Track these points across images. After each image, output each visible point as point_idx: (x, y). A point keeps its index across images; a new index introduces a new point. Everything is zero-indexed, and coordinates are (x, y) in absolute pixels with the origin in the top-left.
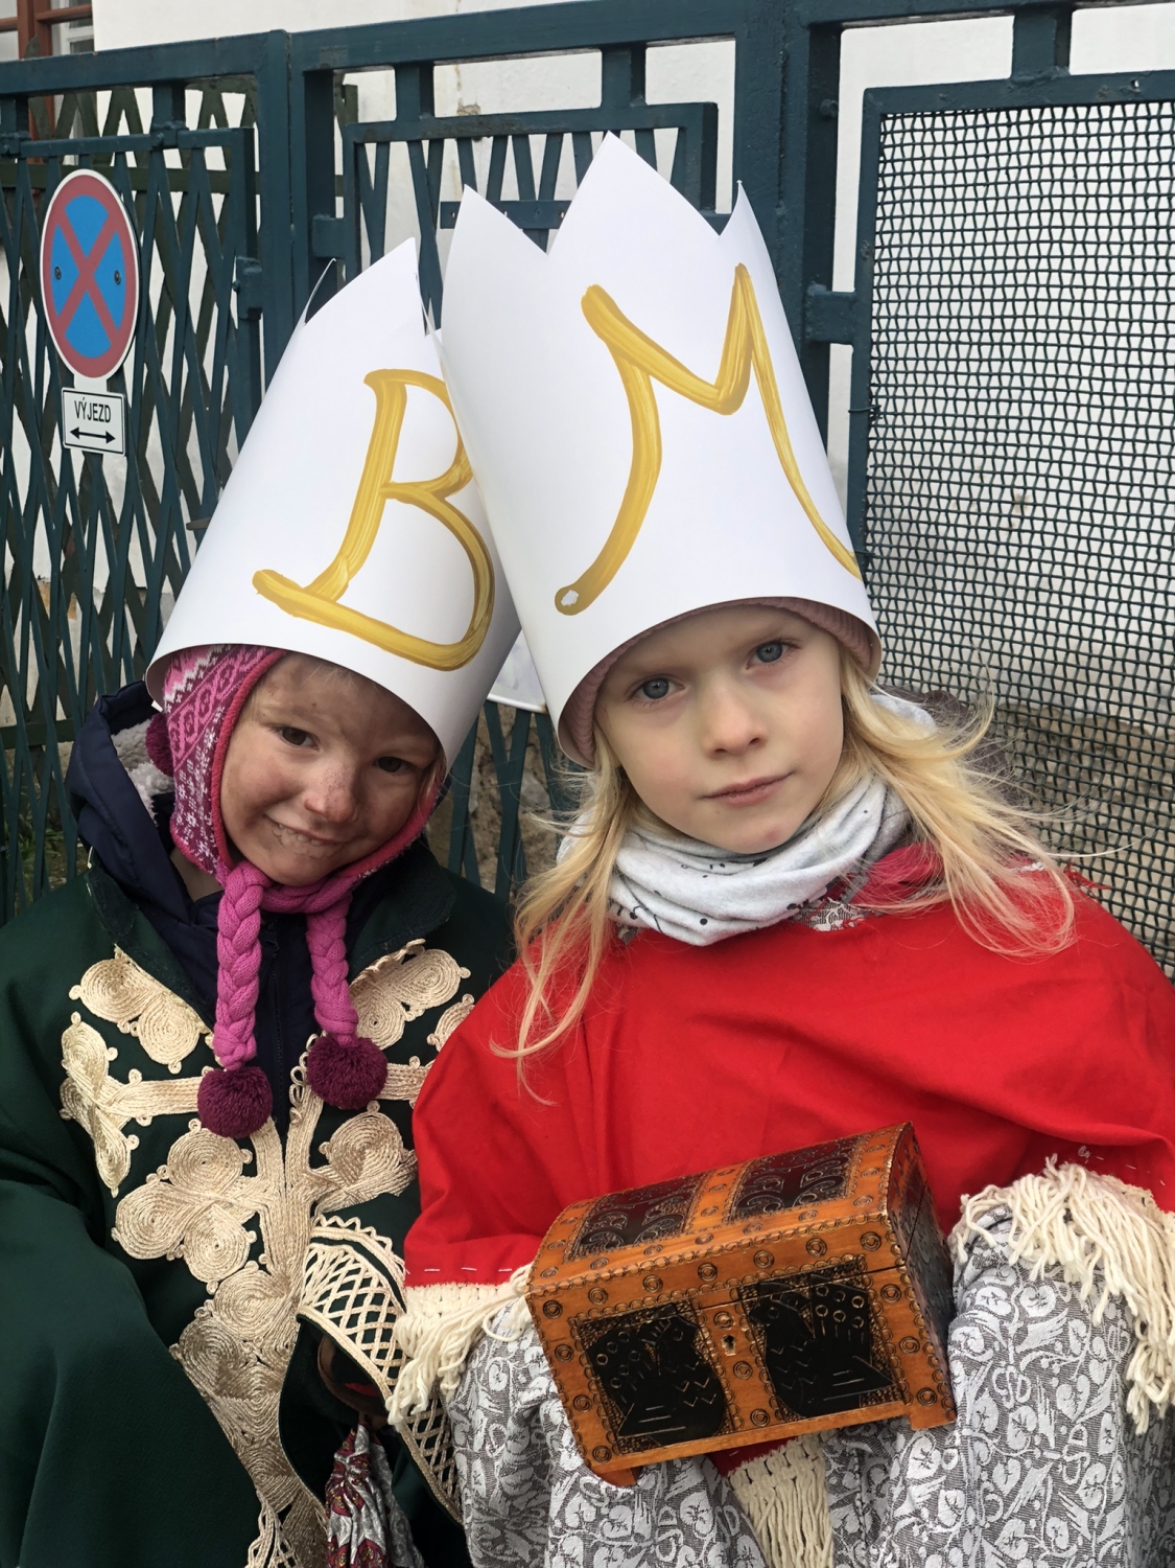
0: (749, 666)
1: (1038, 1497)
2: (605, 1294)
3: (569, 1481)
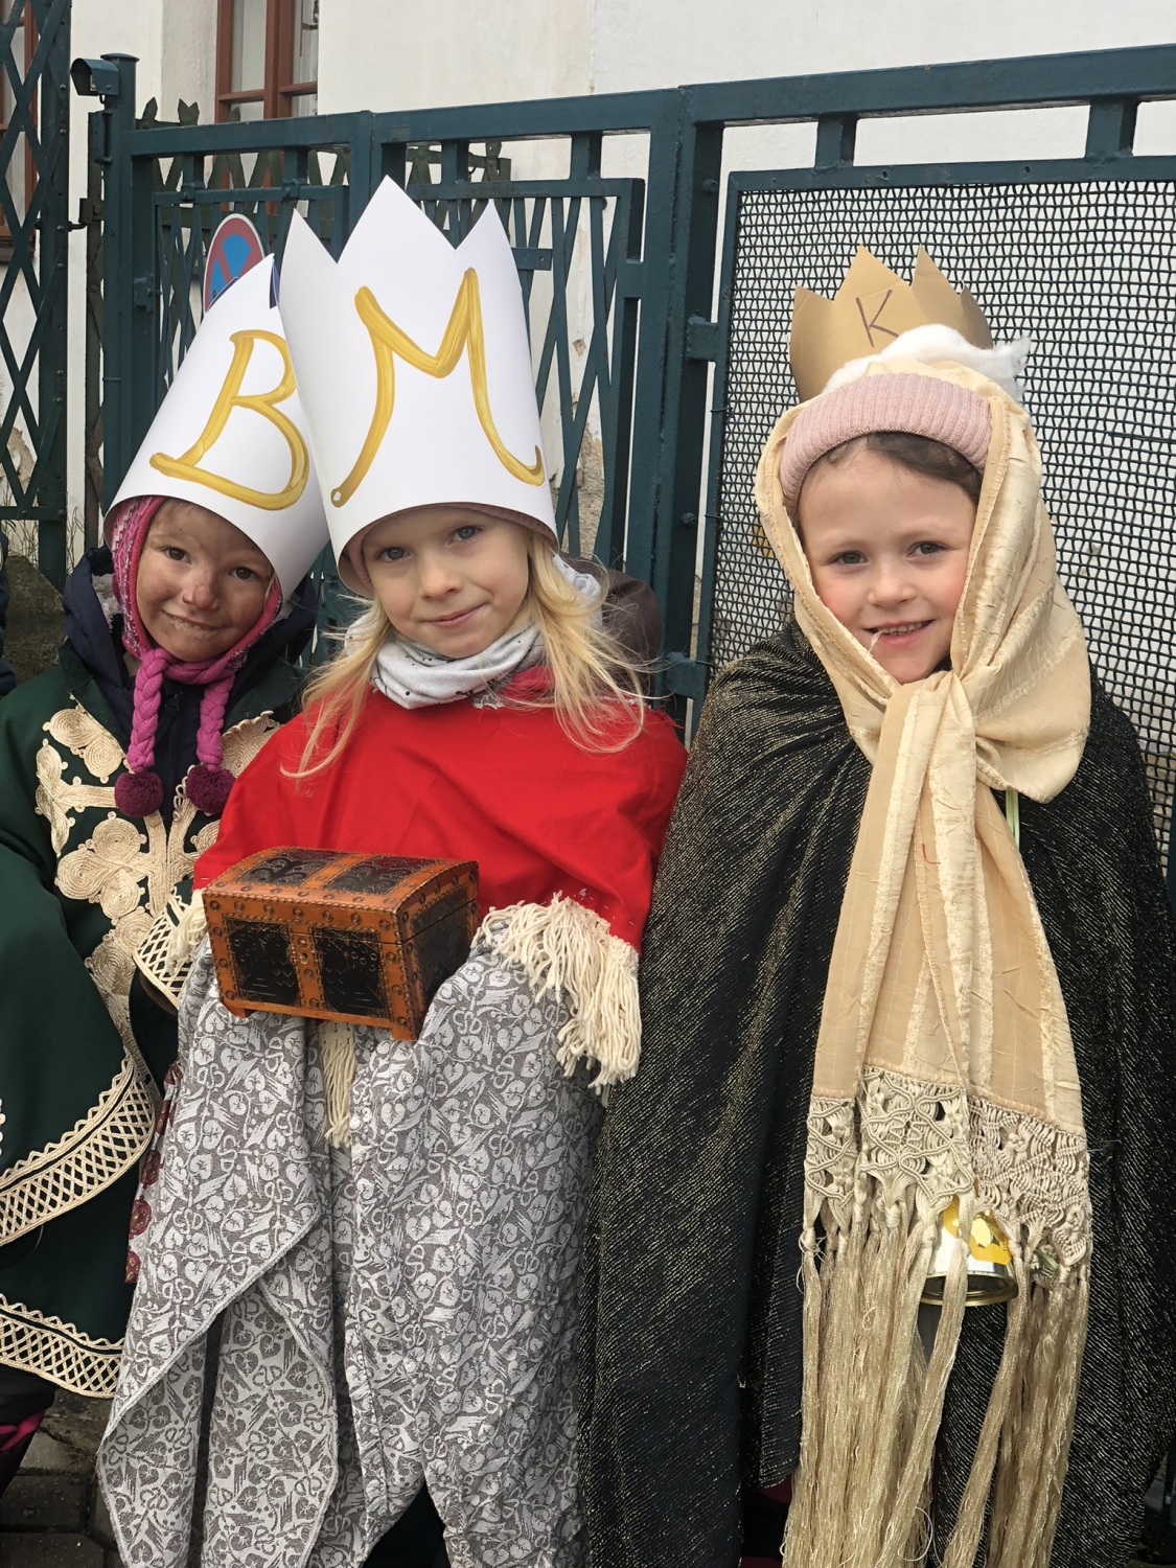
0: (451, 542)
1: (473, 1089)
2: (243, 907)
3: (210, 1004)
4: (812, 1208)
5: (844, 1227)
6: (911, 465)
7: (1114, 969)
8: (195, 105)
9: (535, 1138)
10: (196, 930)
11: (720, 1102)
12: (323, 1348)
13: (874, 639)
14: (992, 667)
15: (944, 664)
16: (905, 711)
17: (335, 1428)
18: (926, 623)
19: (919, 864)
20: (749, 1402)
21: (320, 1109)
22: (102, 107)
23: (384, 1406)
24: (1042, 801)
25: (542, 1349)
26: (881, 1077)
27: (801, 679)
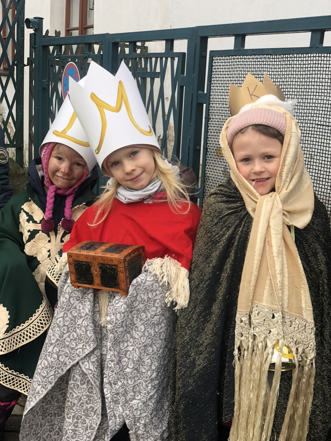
0: (130, 157)
1: (141, 308)
4: (237, 344)
5: (246, 349)
6: (264, 134)
7: (322, 276)
8: (60, 31)
9: (158, 324)
10: (63, 264)
11: (211, 314)
12: (98, 383)
13: (254, 183)
14: (287, 191)
15: (273, 190)
16: (262, 203)
17: (101, 406)
18: (268, 179)
19: (267, 246)
20: (220, 398)
21: (98, 315)
22: (33, 32)
23: (115, 399)
24: (301, 228)
25: (159, 383)
26: (257, 306)
27: (233, 194)
